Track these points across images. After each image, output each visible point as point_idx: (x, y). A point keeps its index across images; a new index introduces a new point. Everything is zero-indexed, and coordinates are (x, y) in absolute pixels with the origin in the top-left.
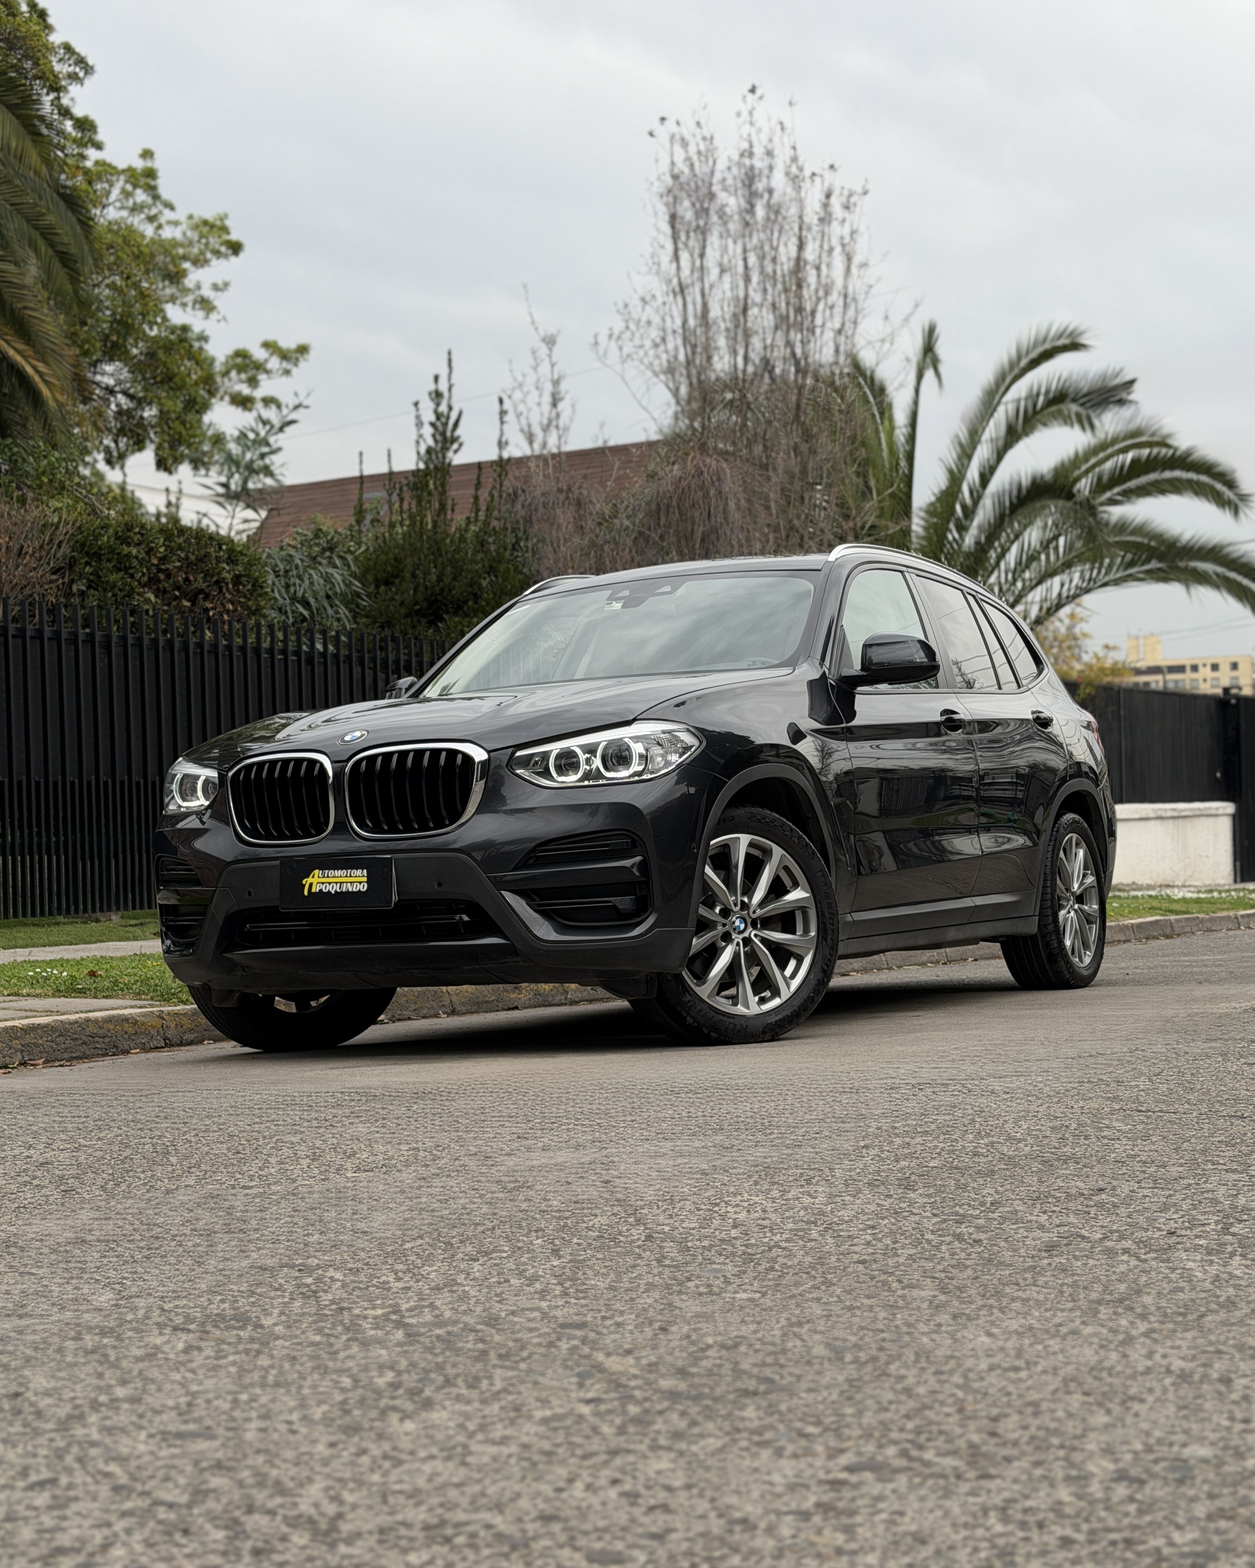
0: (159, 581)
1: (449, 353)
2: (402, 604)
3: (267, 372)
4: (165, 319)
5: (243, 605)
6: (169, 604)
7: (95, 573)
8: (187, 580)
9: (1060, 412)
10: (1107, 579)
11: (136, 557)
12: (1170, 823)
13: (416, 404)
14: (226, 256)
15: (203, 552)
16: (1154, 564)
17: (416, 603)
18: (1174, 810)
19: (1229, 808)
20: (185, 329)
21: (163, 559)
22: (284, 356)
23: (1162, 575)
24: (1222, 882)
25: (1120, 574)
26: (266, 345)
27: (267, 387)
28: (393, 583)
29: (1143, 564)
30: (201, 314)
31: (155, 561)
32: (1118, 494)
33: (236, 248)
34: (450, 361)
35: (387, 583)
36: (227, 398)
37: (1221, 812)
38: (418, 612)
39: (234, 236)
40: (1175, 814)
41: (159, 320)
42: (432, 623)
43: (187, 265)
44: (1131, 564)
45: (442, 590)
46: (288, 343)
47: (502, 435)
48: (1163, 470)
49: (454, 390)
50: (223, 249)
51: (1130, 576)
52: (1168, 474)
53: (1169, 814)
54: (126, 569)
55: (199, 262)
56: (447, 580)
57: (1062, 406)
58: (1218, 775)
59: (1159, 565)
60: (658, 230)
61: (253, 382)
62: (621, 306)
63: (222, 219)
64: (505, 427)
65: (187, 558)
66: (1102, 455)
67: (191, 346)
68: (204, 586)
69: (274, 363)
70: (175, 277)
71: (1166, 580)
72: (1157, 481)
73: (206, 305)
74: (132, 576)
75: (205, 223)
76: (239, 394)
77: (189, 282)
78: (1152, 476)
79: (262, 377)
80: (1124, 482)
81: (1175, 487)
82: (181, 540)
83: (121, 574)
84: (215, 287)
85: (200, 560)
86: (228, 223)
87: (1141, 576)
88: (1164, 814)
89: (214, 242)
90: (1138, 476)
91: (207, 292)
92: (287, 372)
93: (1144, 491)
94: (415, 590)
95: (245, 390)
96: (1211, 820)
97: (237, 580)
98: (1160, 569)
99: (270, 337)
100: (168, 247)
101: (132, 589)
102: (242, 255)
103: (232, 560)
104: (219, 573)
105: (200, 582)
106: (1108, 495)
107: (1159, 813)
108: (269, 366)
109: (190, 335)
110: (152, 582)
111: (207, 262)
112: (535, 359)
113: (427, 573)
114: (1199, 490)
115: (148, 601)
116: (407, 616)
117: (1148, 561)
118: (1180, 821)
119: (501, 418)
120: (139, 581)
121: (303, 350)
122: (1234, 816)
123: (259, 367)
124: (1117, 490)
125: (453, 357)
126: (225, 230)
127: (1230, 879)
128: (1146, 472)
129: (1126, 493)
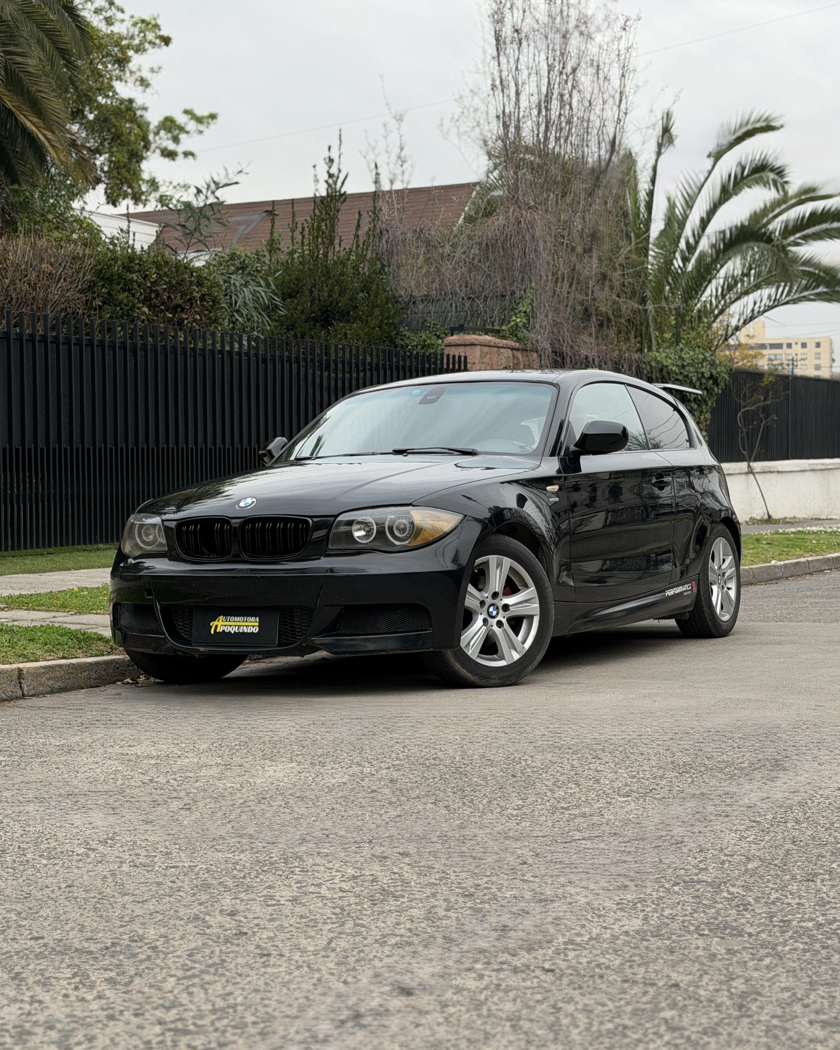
0: (151, 299)
1: (340, 131)
2: (302, 312)
3: (187, 133)
4: (115, 93)
5: (206, 315)
6: (157, 316)
7: (109, 293)
8: (169, 297)
9: (761, 178)
10: (787, 299)
11: (136, 282)
13: (314, 167)
14: (160, 46)
15: (180, 278)
16: (821, 289)
17: (313, 312)
20: (131, 101)
21: (155, 283)
22: (199, 120)
23: (828, 297)
25: (797, 296)
26: (186, 112)
27: (186, 143)
28: (295, 297)
29: (814, 289)
30: (140, 89)
31: (149, 284)
32: (799, 238)
33: (167, 41)
34: (340, 136)
35: (290, 296)
36: (158, 151)
38: (314, 319)
39: (164, 32)
41: (111, 94)
42: (324, 327)
43: (131, 53)
44: (806, 288)
45: (332, 303)
46: (201, 112)
48: (832, 222)
49: (343, 157)
50: (158, 41)
51: (804, 297)
54: (129, 290)
55: (139, 49)
56: (335, 296)
57: (762, 174)
59: (825, 290)
60: (485, 40)
61: (176, 140)
63: (155, 19)
65: (170, 282)
66: (784, 206)
67: (135, 114)
68: (181, 302)
69: (192, 126)
70: (122, 62)
71: (829, 301)
72: (828, 229)
73: (144, 83)
74: (133, 295)
75: (143, 21)
76: (165, 149)
77: (132, 66)
78: (824, 226)
79: (182, 137)
80: (804, 230)
82: (166, 270)
83: (126, 294)
84: (152, 70)
85: (179, 284)
86: (159, 22)
87: (812, 297)
89: (150, 36)
90: (815, 226)
91: (146, 74)
92: (201, 132)
93: (818, 236)
94: (312, 302)
95: (171, 146)
97: (203, 298)
98: (825, 293)
99: (188, 107)
100: (117, 40)
101: (134, 304)
102: (171, 46)
103: (200, 284)
104: (191, 293)
105: (178, 300)
106: (792, 238)
108: (187, 129)
109: (134, 105)
110: (147, 300)
111: (145, 50)
112: (386, 130)
113: (321, 290)
115: (144, 313)
116: (306, 321)
117: (817, 287)
120: (138, 299)
121: (213, 117)
123: (182, 129)
124: (798, 235)
126: (157, 26)
128: (820, 223)
129: (805, 238)
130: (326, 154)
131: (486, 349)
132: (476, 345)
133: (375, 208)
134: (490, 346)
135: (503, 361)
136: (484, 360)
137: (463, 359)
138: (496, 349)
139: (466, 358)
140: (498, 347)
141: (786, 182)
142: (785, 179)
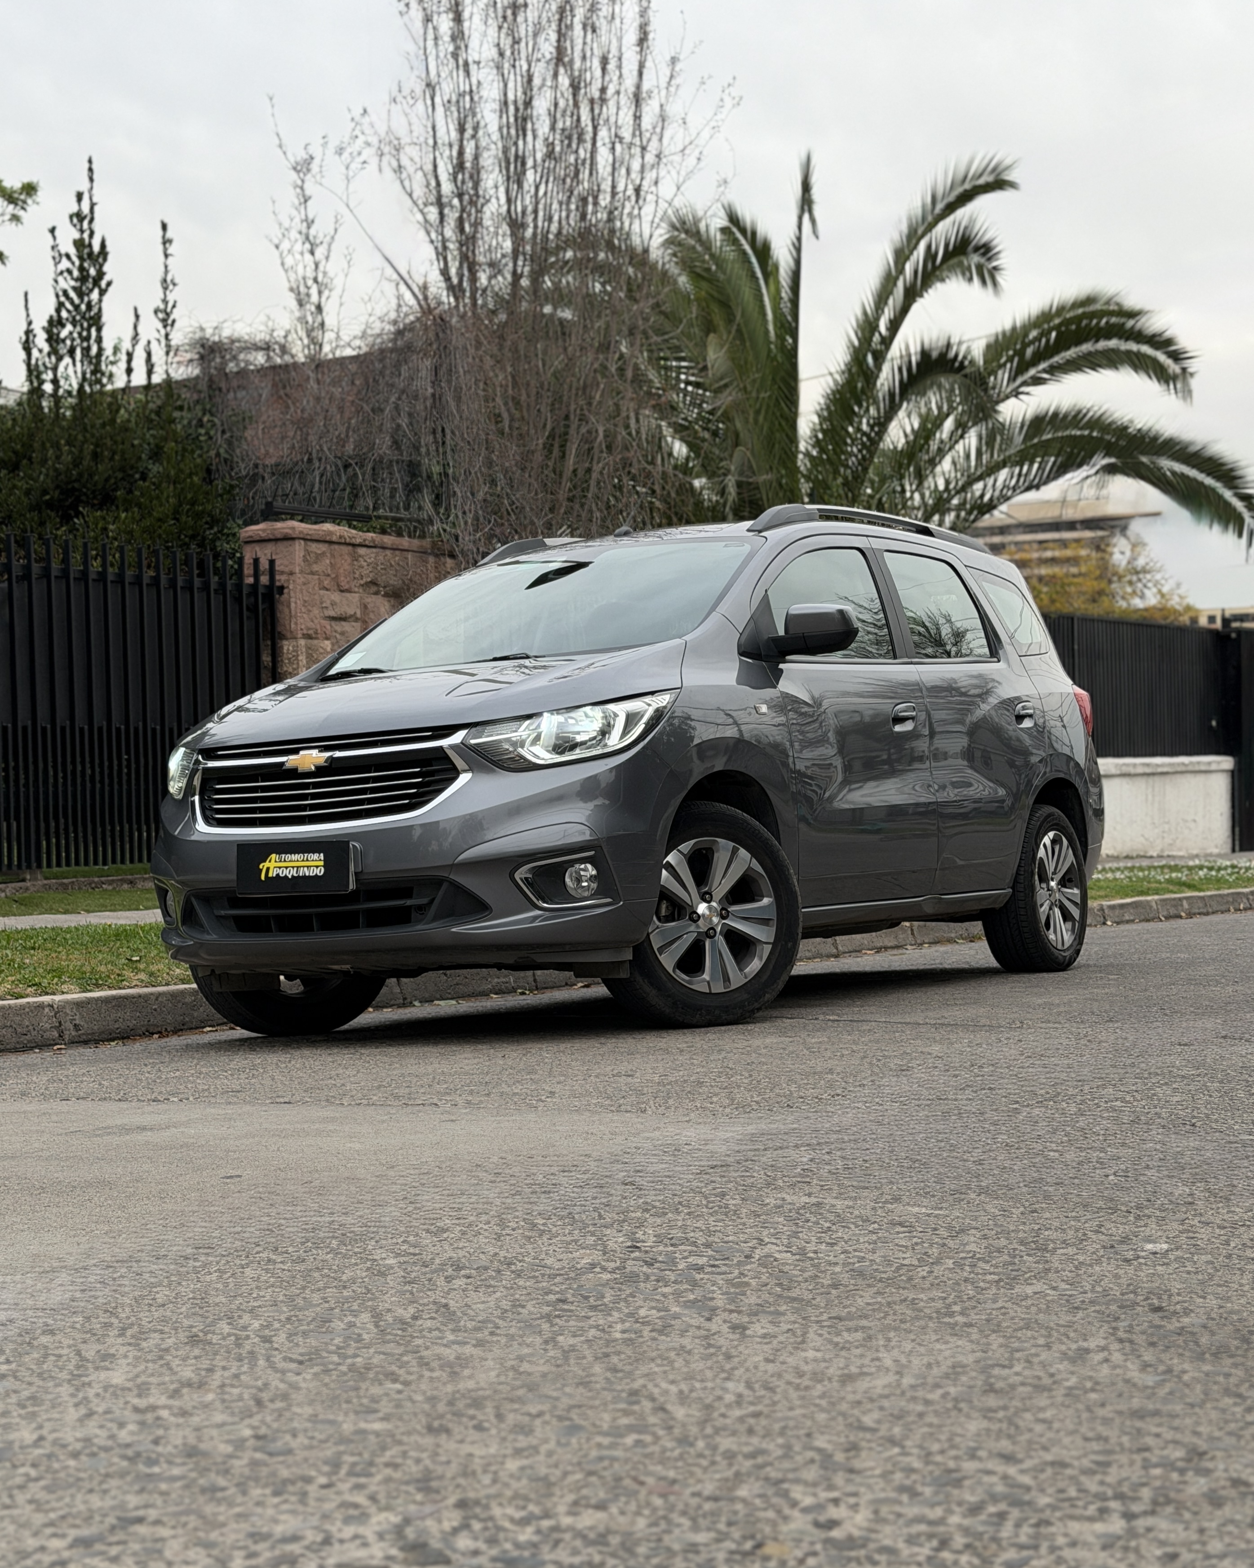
1: (90, 161)
9: (960, 264)
12: (1141, 783)
13: (52, 231)
17: (47, 492)
18: (1148, 765)
19: (1226, 762)
24: (1216, 851)
32: (1045, 371)
34: (90, 170)
37: (1214, 767)
38: (49, 505)
40: (1148, 770)
42: (66, 519)
45: (80, 475)
46: (14, 181)
47: (166, 271)
48: (1097, 341)
49: (96, 208)
52: (1102, 345)
53: (1140, 770)
56: (87, 462)
57: (962, 258)
58: (1214, 723)
62: (357, 112)
64: (170, 260)
72: (1090, 354)
78: (1086, 347)
80: (1052, 356)
81: (1111, 360)
88: (1132, 770)
90: (1068, 348)
92: (15, 218)
93: (1073, 366)
96: (1201, 778)
106: (1032, 372)
107: (1125, 770)
114: (1140, 363)
116: (32, 509)
118: (1156, 778)
119: (165, 250)
121: (30, 189)
122: (1232, 772)
124: (1043, 365)
125: (94, 167)
127: (1227, 848)
128: (1078, 343)
129: (1053, 370)
130: (75, 208)
131: (323, 547)
132: (293, 539)
133: (165, 301)
134: (331, 542)
135: (365, 572)
136: (315, 568)
137: (264, 565)
138: (346, 549)
139: (272, 562)
140: (354, 545)
141: (995, 268)
142: (995, 264)
